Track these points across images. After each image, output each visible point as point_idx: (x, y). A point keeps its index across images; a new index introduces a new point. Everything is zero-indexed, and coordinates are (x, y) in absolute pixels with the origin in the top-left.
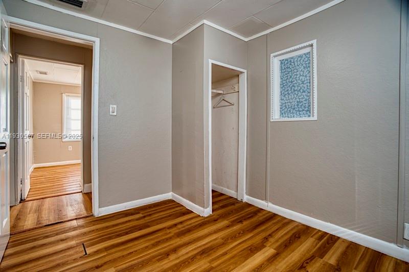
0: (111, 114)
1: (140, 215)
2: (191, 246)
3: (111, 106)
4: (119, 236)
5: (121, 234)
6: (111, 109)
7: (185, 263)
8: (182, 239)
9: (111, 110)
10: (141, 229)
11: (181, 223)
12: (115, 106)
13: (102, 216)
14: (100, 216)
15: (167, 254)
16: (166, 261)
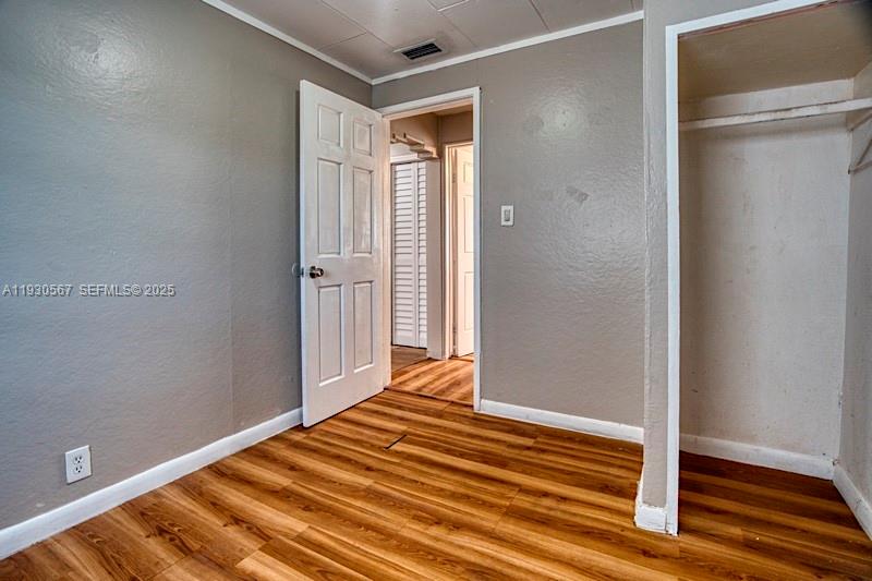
0: (503, 223)
1: (529, 442)
2: (491, 546)
3: (504, 208)
4: (449, 452)
5: (454, 450)
6: (503, 213)
7: (430, 554)
8: (501, 523)
9: (503, 216)
10: (485, 462)
11: (564, 499)
12: (511, 208)
13: (482, 415)
14: (482, 412)
15: (439, 521)
16: (419, 527)
